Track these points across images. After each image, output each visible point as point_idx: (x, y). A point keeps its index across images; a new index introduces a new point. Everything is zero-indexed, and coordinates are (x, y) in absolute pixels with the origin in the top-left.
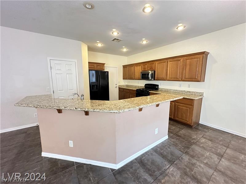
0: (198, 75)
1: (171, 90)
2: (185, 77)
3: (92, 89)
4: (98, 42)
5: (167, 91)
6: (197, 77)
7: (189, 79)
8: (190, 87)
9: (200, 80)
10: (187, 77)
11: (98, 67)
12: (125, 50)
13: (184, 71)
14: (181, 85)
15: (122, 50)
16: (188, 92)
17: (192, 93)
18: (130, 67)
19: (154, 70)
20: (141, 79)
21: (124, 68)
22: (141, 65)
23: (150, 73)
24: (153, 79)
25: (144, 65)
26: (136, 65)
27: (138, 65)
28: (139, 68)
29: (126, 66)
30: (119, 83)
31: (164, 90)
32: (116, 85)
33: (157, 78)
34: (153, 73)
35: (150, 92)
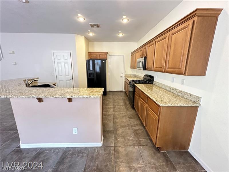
0: (182, 62)
1: (163, 85)
3: (88, 76)
4: (90, 31)
8: (183, 84)
9: (184, 73)
10: (170, 66)
11: (101, 56)
12: (121, 35)
13: (169, 56)
15: (118, 35)
16: (180, 91)
17: (184, 95)
18: (134, 54)
19: (146, 56)
20: (137, 68)
21: (131, 56)
22: (139, 51)
23: (142, 61)
24: (143, 69)
25: (141, 51)
26: (137, 52)
27: (138, 51)
28: (138, 55)
29: (132, 53)
30: (126, 72)
31: (157, 85)
32: (122, 74)
33: (147, 67)
34: (143, 60)
35: (135, 84)
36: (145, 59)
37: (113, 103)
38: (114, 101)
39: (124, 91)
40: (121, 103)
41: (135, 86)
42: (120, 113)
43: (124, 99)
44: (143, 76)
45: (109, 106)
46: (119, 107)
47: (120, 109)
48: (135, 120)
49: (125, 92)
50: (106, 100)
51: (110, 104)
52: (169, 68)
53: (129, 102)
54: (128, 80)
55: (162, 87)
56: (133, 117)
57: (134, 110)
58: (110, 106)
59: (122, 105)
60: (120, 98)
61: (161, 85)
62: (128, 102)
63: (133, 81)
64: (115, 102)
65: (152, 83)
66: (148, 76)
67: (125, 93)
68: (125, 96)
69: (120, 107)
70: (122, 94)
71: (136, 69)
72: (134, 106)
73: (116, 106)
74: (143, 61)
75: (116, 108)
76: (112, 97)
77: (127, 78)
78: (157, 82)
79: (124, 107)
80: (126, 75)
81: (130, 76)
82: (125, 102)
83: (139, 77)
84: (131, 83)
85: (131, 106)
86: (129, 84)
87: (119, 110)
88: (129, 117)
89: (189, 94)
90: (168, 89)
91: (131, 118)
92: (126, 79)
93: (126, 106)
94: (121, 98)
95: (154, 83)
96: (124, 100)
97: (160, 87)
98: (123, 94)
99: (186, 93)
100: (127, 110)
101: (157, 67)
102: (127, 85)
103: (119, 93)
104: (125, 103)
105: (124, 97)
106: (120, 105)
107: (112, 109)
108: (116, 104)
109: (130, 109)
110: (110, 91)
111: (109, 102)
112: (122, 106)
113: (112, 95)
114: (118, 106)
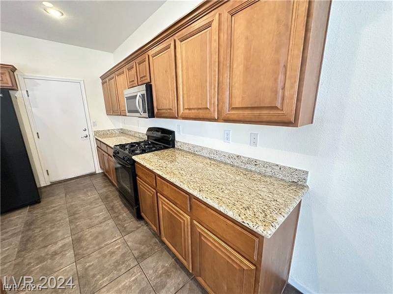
0: (283, 88)
1: (203, 148)
2: (230, 104)
5: (193, 153)
6: (282, 103)
7: (247, 112)
8: (255, 144)
9: (293, 120)
10: (237, 103)
13: (227, 75)
14: (228, 134)
16: (250, 161)
17: (263, 170)
18: (109, 80)
19: (149, 81)
20: (128, 114)
21: (103, 84)
22: (125, 69)
23: (139, 94)
24: (146, 115)
25: (129, 69)
26: (117, 73)
27: (121, 71)
28: (122, 79)
29: (103, 78)
30: (95, 124)
31: (187, 150)
32: (85, 130)
33: (158, 110)
34: (145, 92)
35: (134, 157)
36: (149, 88)
37: (70, 222)
38: (74, 214)
39: (99, 170)
40: (100, 211)
41: (134, 161)
42: (104, 256)
43: (106, 197)
44: (145, 132)
45: (56, 243)
46: (93, 230)
47: (101, 237)
48: (155, 257)
49: (103, 173)
50: (39, 222)
51: (60, 234)
52: (234, 109)
53: (122, 201)
54: (107, 145)
55: (199, 153)
56: (147, 250)
57: (142, 222)
58: (60, 244)
59: (105, 220)
60: (93, 195)
61: (196, 149)
62: (118, 203)
63: (122, 146)
64: (77, 216)
65: (173, 147)
66: (158, 131)
67: (105, 175)
68: (105, 187)
69: (98, 229)
70: (94, 182)
71: (126, 116)
72: (142, 214)
73: (82, 230)
74: (143, 95)
75: (85, 240)
76: (63, 201)
77: (102, 140)
78: (186, 144)
79: (111, 223)
80: (96, 133)
81: (109, 134)
82: (112, 204)
83: (132, 133)
84: (118, 153)
85: (131, 212)
86: (114, 156)
87: (98, 244)
88: (136, 253)
89: (277, 165)
90: (217, 158)
91: (142, 257)
92: (101, 142)
93: (116, 218)
94: (97, 196)
95: (177, 145)
96: (105, 199)
97: (195, 154)
98: (99, 182)
99: (266, 165)
100: (124, 231)
101: (191, 107)
102: (106, 158)
103: (87, 181)
104: (112, 208)
105: (104, 190)
106: (96, 222)
107: (70, 254)
108: (82, 223)
109: (130, 222)
110: (53, 184)
111: (52, 228)
112: (103, 224)
113: (64, 195)
114: (91, 227)
